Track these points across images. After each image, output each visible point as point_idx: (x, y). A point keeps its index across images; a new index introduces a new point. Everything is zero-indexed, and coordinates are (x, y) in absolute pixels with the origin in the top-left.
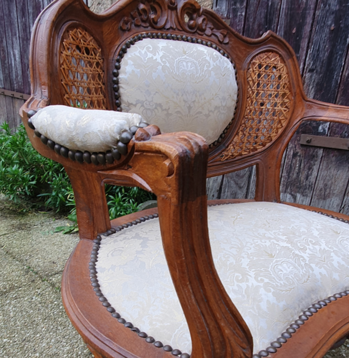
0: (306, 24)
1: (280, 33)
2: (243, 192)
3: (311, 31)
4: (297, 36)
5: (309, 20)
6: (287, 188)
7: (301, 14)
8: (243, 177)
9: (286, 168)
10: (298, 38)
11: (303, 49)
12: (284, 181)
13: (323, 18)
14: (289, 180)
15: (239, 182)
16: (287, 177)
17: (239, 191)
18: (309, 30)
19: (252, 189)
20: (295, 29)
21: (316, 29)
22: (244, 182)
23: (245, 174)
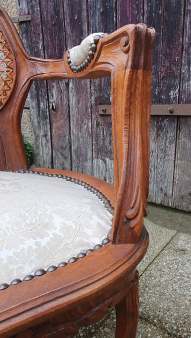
0: (83, 11)
1: (67, 20)
2: (68, 162)
3: (88, 16)
4: (79, 22)
5: (84, 7)
6: (98, 154)
7: (78, 3)
8: (65, 148)
9: (94, 136)
10: (80, 23)
11: (85, 32)
12: (95, 148)
13: (94, 3)
14: (98, 147)
15: (64, 153)
16: (96, 144)
17: (65, 161)
18: (86, 15)
19: (74, 158)
20: (76, 15)
21: (90, 13)
22: (67, 153)
23: (67, 146)
